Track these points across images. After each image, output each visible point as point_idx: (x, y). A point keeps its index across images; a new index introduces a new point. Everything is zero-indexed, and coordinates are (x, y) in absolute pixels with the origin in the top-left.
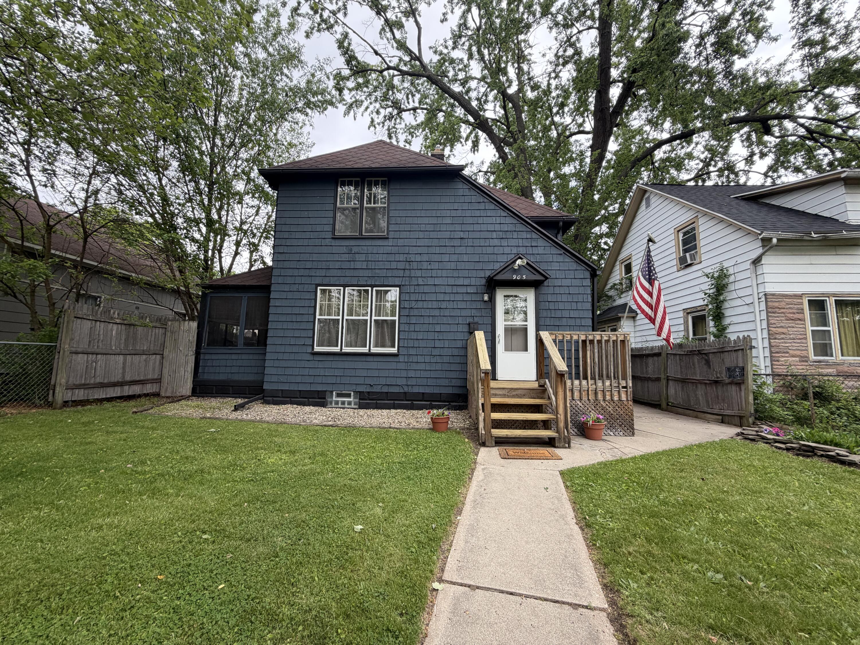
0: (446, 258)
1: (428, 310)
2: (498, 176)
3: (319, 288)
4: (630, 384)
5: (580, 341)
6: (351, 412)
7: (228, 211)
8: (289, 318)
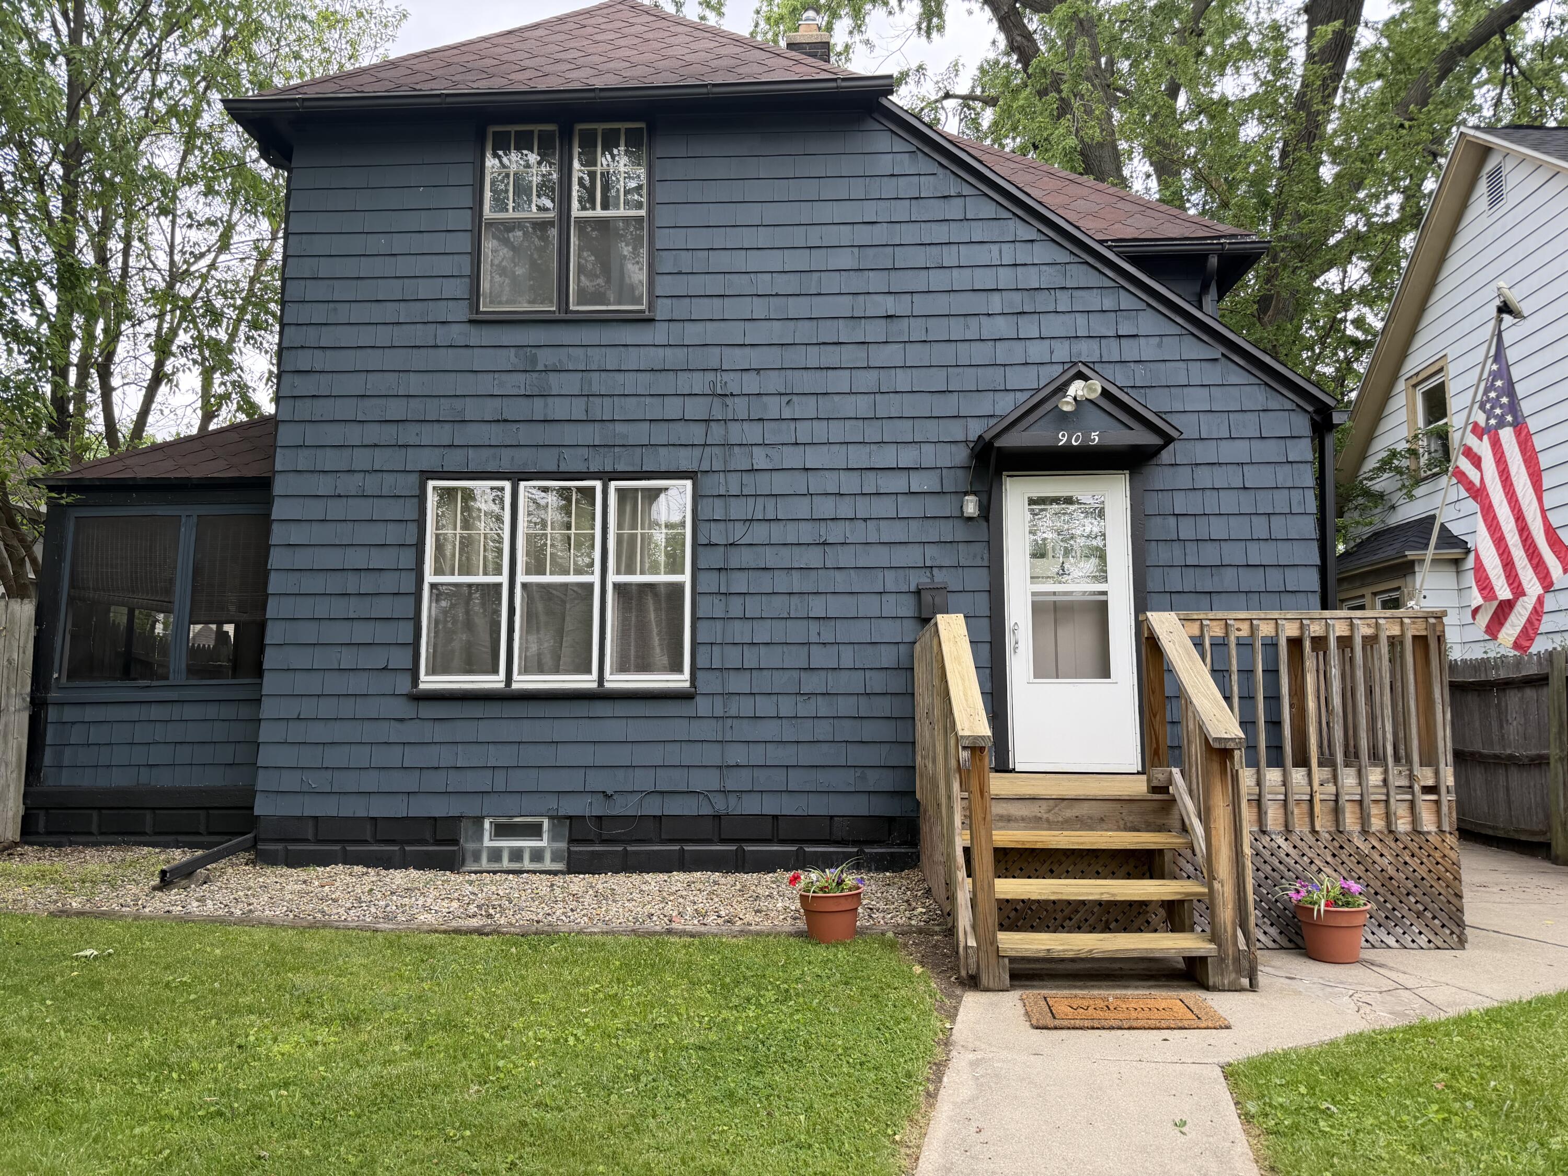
0: (840, 382)
1: (785, 551)
2: (1007, 112)
3: (431, 484)
4: (1448, 777)
5: (1283, 643)
6: (541, 883)
7: (127, 241)
8: (334, 584)
